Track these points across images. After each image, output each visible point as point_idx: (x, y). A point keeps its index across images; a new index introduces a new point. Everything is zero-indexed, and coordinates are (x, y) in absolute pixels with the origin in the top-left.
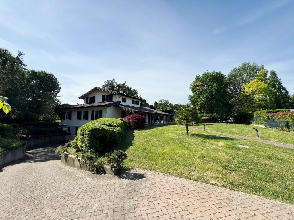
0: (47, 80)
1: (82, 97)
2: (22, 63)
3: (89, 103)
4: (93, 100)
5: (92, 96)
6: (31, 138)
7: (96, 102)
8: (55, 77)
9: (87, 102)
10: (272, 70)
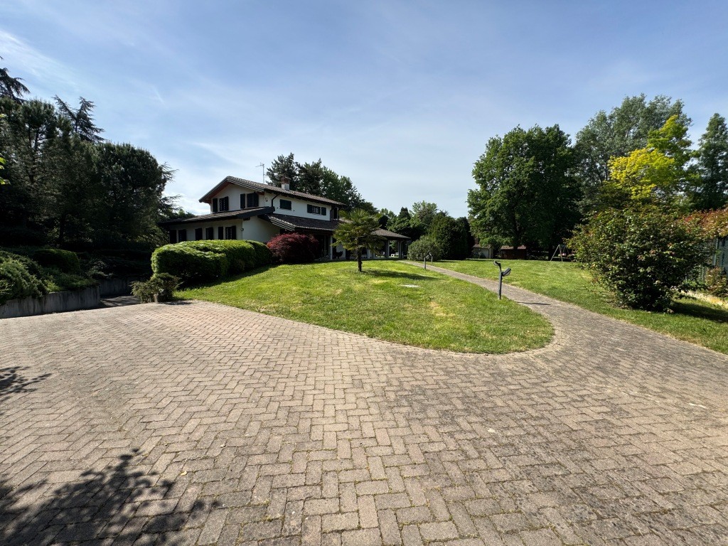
0: (134, 165)
1: (204, 200)
2: (92, 125)
3: (219, 211)
4: (225, 204)
5: (223, 197)
6: (113, 277)
7: (230, 209)
8: (151, 157)
9: (214, 209)
10: (717, 115)
